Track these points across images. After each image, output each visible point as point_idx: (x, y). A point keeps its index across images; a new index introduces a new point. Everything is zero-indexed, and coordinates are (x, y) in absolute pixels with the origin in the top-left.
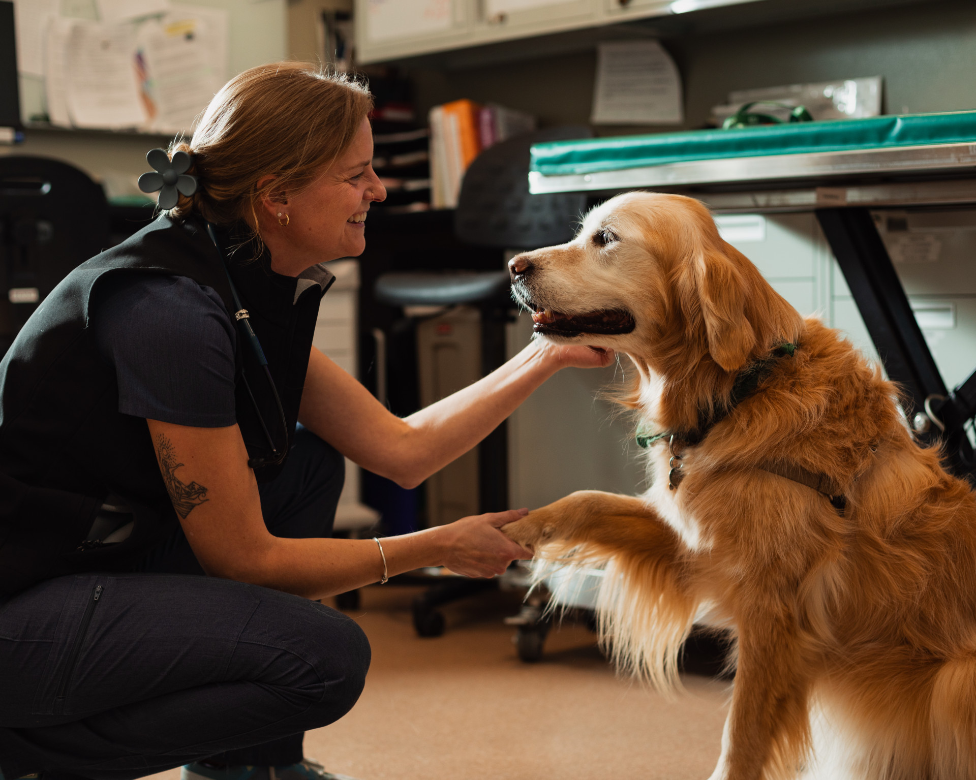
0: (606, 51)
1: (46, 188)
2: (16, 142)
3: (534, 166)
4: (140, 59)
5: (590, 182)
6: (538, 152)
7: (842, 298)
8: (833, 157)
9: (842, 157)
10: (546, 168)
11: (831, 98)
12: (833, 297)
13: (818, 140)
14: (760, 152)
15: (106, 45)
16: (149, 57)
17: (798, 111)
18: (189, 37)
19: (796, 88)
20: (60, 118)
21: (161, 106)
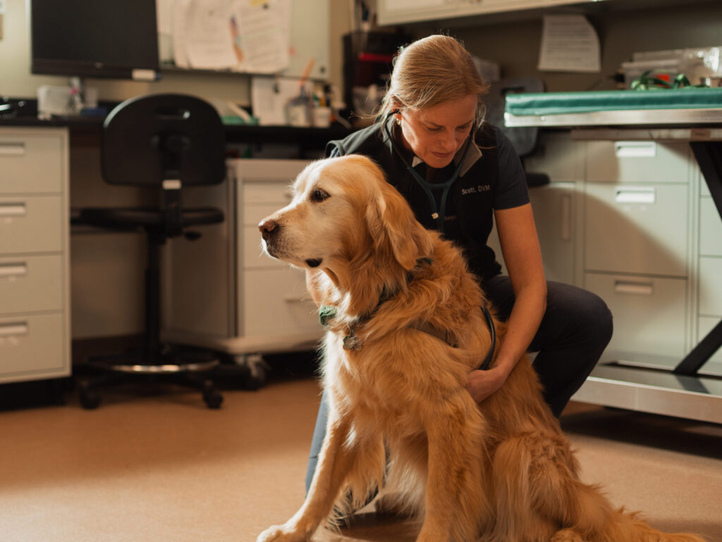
0: (548, 21)
1: (187, 115)
2: (157, 80)
3: (507, 108)
4: (233, 22)
5: (545, 120)
6: (511, 100)
7: (706, 197)
8: (702, 112)
9: (708, 112)
10: (516, 111)
11: (702, 59)
12: (700, 196)
13: (693, 100)
14: (655, 106)
15: (211, 13)
16: (240, 21)
17: (680, 77)
18: (266, 7)
19: (678, 52)
20: (181, 62)
21: (247, 54)
